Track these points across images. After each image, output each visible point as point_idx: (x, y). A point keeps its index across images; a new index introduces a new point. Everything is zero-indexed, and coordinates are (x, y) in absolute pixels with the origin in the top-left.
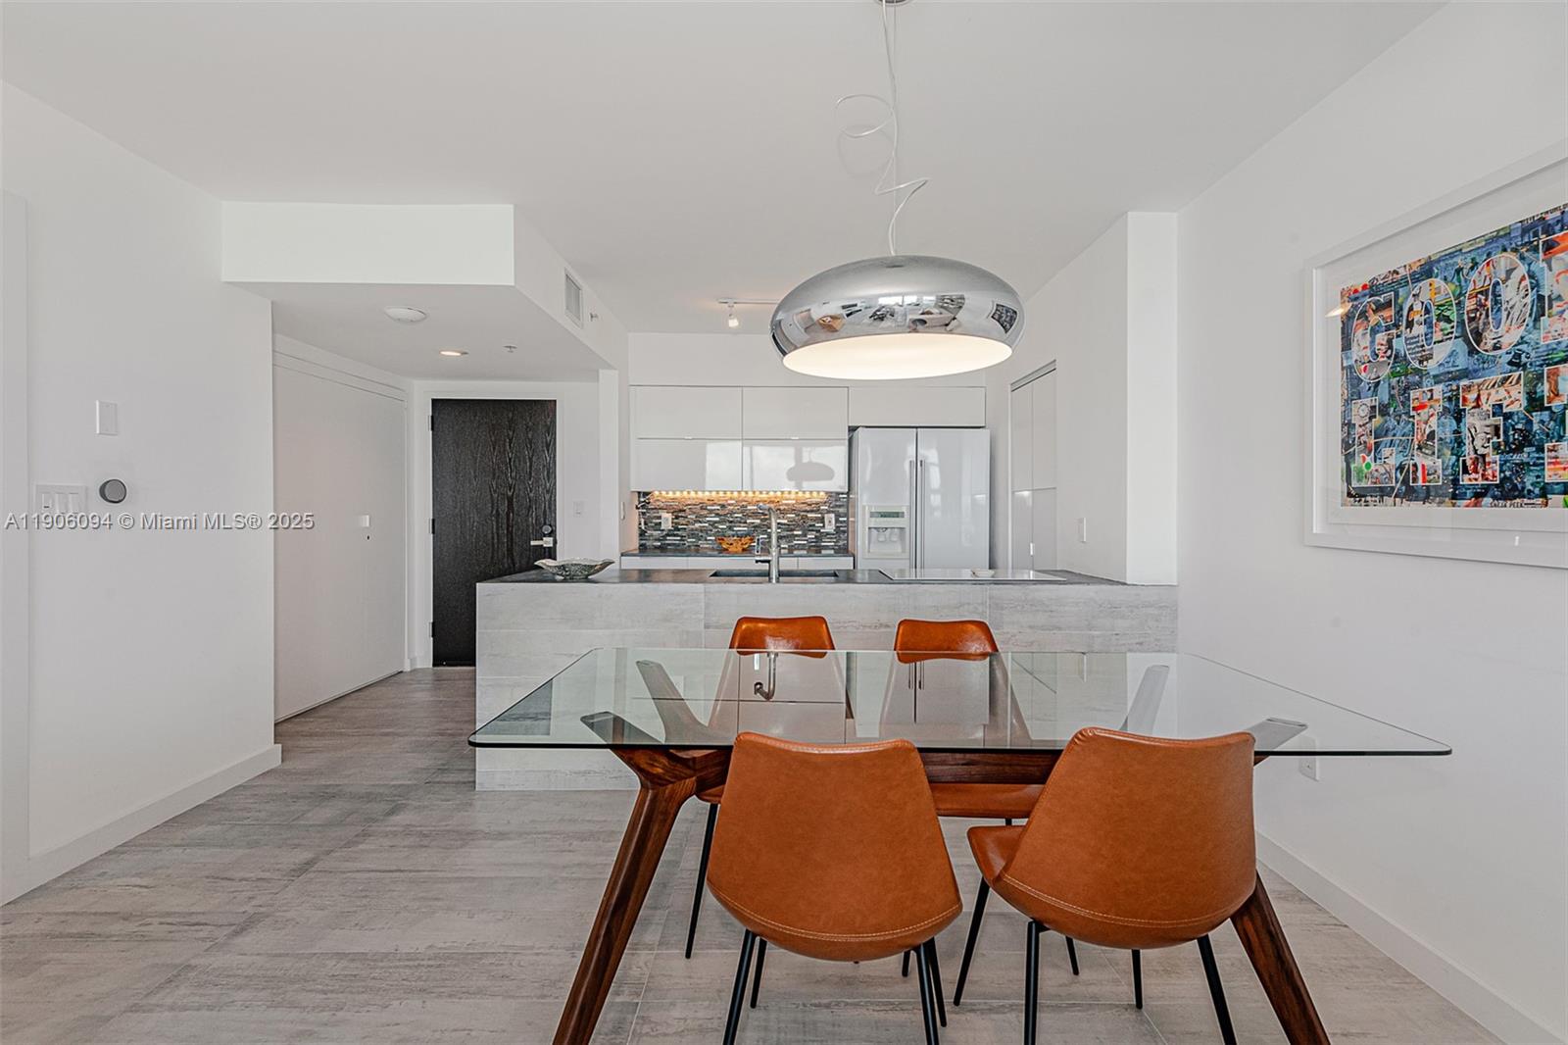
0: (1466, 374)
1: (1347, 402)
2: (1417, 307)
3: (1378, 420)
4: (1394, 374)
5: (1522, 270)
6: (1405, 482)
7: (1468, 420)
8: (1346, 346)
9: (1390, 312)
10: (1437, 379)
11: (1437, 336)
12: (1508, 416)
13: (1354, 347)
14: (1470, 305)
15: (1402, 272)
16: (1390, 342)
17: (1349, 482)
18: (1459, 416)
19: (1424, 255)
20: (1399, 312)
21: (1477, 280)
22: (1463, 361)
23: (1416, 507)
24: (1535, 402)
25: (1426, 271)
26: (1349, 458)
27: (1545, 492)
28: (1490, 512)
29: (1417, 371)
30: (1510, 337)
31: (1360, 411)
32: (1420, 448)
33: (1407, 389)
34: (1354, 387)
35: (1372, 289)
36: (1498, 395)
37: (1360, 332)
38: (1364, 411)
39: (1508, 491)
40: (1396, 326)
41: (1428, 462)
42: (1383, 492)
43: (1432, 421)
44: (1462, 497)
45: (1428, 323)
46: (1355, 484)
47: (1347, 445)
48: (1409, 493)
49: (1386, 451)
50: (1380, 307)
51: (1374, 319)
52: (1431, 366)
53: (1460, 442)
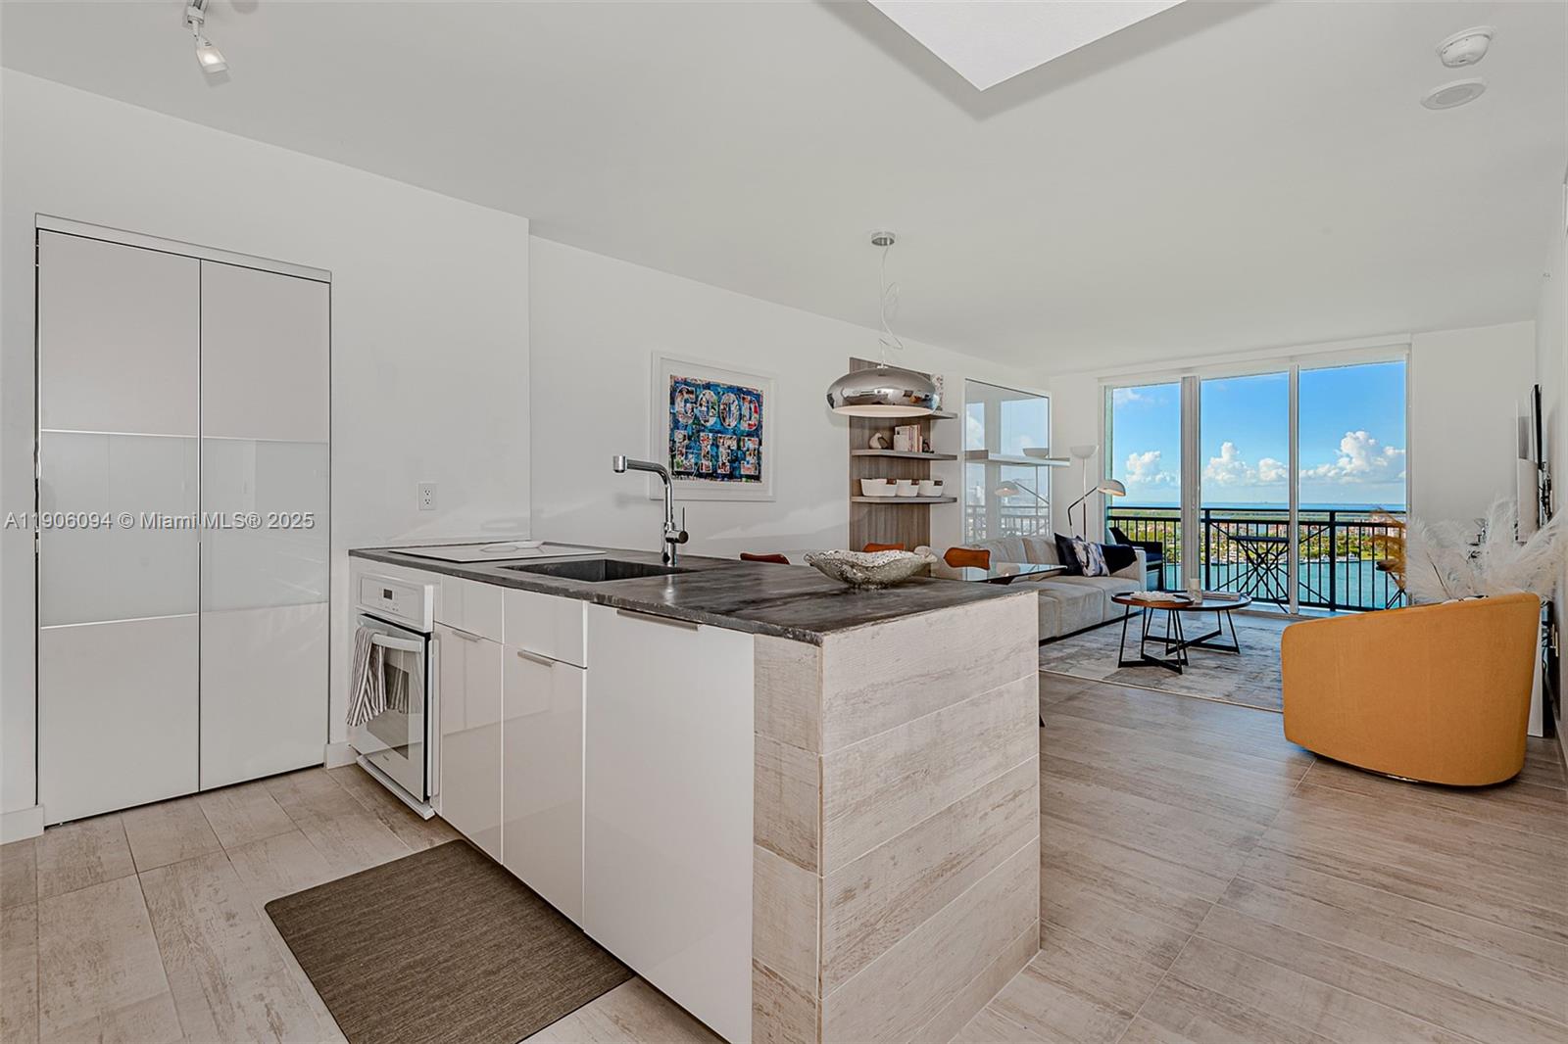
0: (719, 432)
1: (672, 430)
2: (704, 399)
3: (686, 441)
4: (694, 423)
5: (736, 402)
6: (698, 470)
7: (721, 449)
8: (673, 403)
9: (693, 396)
10: (711, 431)
11: (711, 414)
12: (732, 450)
13: (676, 405)
14: (722, 407)
15: (699, 382)
16: (693, 409)
17: (673, 468)
18: (718, 447)
19: (708, 380)
20: (697, 397)
21: (724, 399)
22: (719, 427)
23: (702, 480)
24: (739, 448)
25: (708, 386)
26: (673, 457)
27: (741, 477)
28: (727, 484)
29: (703, 425)
30: (733, 424)
31: (679, 435)
32: (704, 456)
33: (698, 431)
34: (676, 425)
35: (685, 382)
36: (729, 442)
37: (679, 399)
38: (681, 436)
39: (731, 476)
40: (695, 403)
41: (707, 463)
42: (689, 474)
43: (706, 446)
44: (718, 478)
45: (708, 407)
46: (676, 469)
47: (672, 450)
48: (700, 475)
49: (690, 456)
50: (688, 392)
51: (686, 396)
52: (708, 424)
53: (718, 456)
